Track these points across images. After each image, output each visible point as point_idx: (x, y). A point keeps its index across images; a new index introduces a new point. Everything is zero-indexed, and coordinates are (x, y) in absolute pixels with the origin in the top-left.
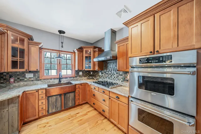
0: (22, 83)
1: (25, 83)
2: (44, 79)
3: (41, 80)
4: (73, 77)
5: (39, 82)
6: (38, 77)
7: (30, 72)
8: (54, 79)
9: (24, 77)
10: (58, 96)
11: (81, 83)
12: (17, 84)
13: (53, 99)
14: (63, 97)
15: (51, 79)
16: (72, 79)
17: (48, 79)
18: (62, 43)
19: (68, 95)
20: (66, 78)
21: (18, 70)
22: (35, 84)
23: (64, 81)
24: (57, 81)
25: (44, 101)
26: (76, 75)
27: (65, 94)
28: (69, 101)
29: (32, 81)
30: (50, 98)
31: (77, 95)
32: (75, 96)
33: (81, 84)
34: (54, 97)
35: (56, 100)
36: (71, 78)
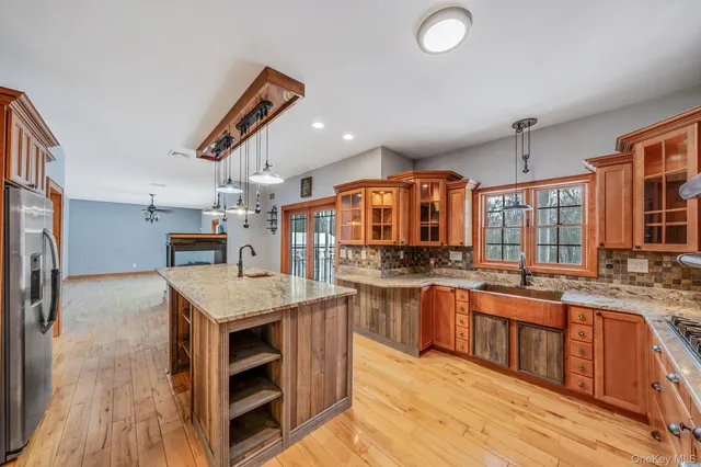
0: (444, 270)
1: (450, 271)
2: (484, 269)
3: (476, 269)
4: (588, 278)
5: (472, 274)
6: (472, 262)
7: (457, 249)
8: (509, 272)
9: (448, 258)
10: (499, 323)
11: (600, 305)
12: (437, 271)
13: (485, 325)
14: (514, 330)
15: (501, 271)
16: (581, 282)
17: (492, 270)
18: (525, 158)
19: (534, 333)
20: (552, 275)
22: (465, 278)
23: (539, 284)
24: (516, 280)
25: (465, 318)
26: (604, 271)
27: (522, 325)
28: (537, 355)
29: (460, 268)
30: (478, 318)
31: (574, 350)
32: (564, 348)
33: (599, 312)
34: (489, 320)
35: (494, 330)
36: (576, 277)
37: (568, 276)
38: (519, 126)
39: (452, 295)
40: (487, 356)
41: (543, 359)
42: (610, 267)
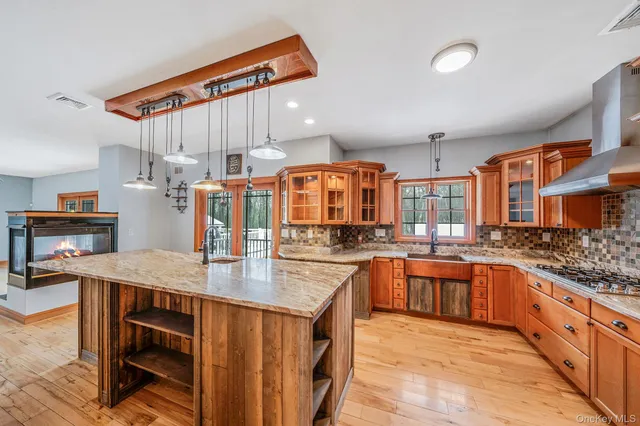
0: (371, 245)
1: (375, 245)
2: (402, 242)
3: (396, 242)
4: (470, 245)
5: (394, 246)
6: (393, 237)
7: (381, 227)
8: (421, 244)
9: (374, 234)
10: (428, 282)
11: (491, 262)
12: (364, 246)
13: (417, 284)
14: (438, 285)
15: (415, 243)
16: (466, 248)
17: (408, 243)
18: (437, 161)
19: (452, 286)
20: (448, 245)
21: (368, 223)
22: (388, 250)
23: (441, 251)
24: (426, 250)
25: (401, 282)
26: (479, 240)
27: (443, 281)
28: (453, 301)
29: (384, 243)
30: (412, 280)
31: (476, 294)
32: (470, 293)
33: (491, 266)
34: (420, 280)
35: (424, 288)
36: (463, 245)
37: (459, 245)
38: (433, 137)
39: (391, 264)
40: (418, 308)
41: (457, 303)
42: (482, 237)
